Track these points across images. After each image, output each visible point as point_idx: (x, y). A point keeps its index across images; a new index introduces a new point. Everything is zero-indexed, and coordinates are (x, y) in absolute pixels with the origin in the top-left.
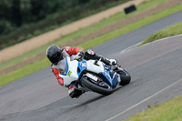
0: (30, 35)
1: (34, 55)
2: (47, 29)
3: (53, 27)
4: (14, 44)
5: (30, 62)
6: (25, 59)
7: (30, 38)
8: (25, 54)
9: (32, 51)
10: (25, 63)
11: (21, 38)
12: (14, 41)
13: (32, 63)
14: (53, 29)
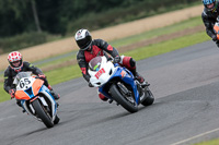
0: (152, 12)
1: (155, 37)
2: (174, 7)
3: (181, 5)
4: (132, 20)
5: (149, 44)
6: (144, 39)
7: (152, 15)
8: (145, 33)
9: (153, 31)
10: (143, 45)
11: (142, 14)
12: (133, 17)
13: (150, 45)
14: (181, 8)
